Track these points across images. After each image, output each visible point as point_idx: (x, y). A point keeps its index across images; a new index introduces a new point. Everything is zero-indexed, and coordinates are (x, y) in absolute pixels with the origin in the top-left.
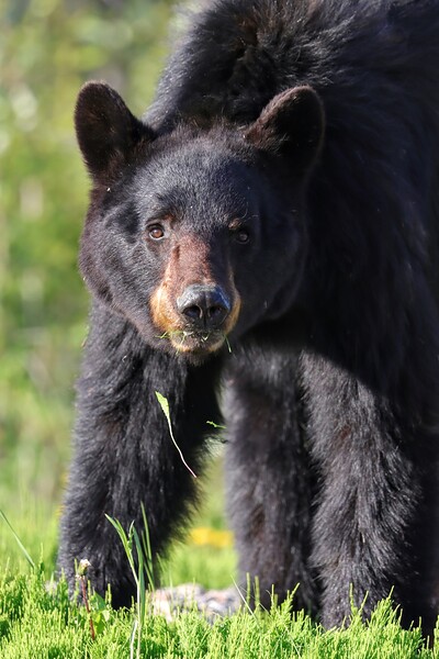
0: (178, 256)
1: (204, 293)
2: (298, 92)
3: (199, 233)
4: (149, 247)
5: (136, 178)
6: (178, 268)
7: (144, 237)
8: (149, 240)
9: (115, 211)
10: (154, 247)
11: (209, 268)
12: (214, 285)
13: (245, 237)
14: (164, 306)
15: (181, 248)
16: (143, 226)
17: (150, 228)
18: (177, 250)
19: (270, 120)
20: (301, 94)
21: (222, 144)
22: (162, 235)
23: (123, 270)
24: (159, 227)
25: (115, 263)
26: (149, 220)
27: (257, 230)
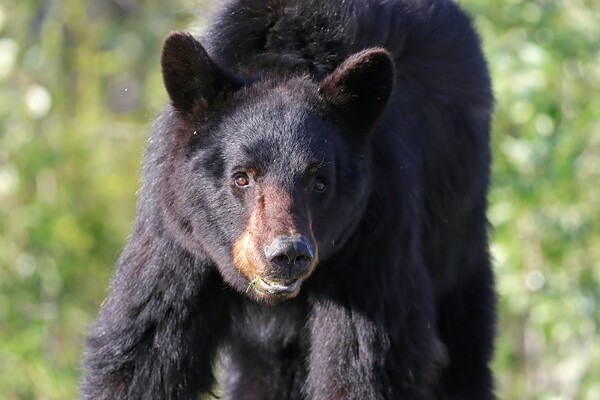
0: (263, 206)
1: (292, 243)
2: (372, 55)
3: (283, 184)
4: (234, 194)
5: (222, 126)
6: (264, 217)
7: (228, 184)
8: (233, 187)
9: (201, 155)
10: (239, 194)
11: (294, 219)
12: (299, 236)
13: (323, 185)
14: (250, 254)
15: (266, 198)
16: (229, 173)
17: (236, 176)
18: (262, 200)
19: (341, 79)
20: (374, 57)
21: (300, 96)
22: (247, 183)
23: (208, 210)
24: (244, 175)
25: (201, 203)
26: (235, 168)
27: (333, 179)
